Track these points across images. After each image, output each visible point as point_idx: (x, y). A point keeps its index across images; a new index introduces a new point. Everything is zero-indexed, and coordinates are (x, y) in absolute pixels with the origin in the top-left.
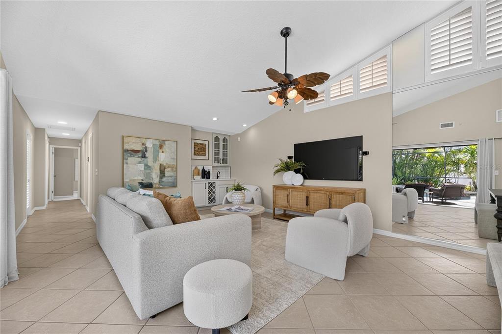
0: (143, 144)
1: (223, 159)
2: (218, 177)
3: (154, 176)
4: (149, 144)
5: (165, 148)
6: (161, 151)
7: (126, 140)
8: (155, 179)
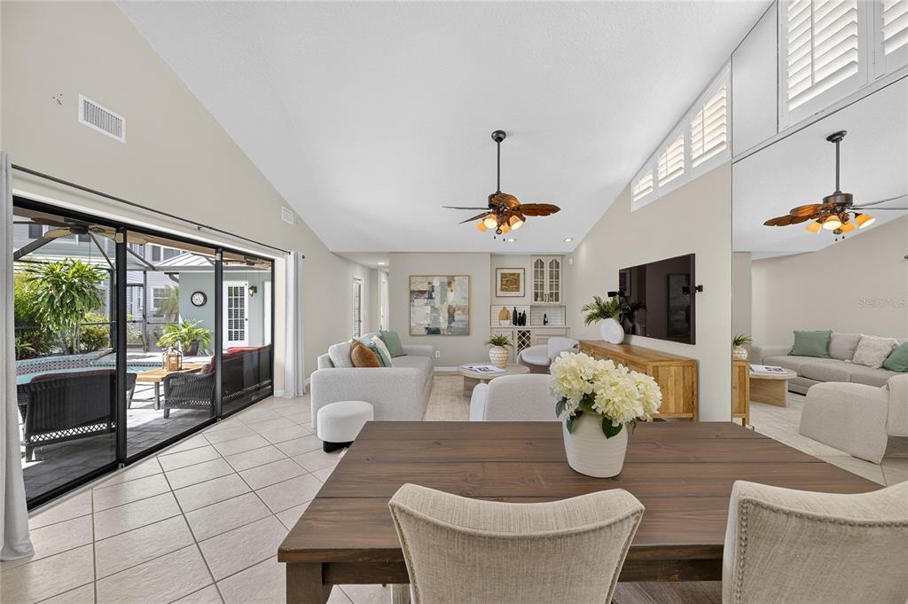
0: (429, 283)
1: (551, 295)
2: (545, 322)
3: (441, 320)
4: (436, 283)
5: (455, 285)
6: (449, 289)
7: (413, 280)
8: (443, 325)
